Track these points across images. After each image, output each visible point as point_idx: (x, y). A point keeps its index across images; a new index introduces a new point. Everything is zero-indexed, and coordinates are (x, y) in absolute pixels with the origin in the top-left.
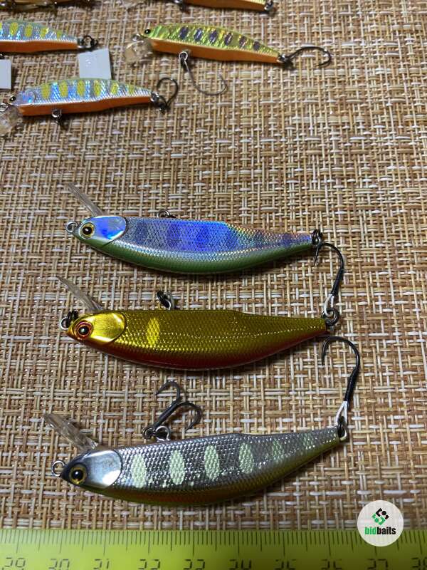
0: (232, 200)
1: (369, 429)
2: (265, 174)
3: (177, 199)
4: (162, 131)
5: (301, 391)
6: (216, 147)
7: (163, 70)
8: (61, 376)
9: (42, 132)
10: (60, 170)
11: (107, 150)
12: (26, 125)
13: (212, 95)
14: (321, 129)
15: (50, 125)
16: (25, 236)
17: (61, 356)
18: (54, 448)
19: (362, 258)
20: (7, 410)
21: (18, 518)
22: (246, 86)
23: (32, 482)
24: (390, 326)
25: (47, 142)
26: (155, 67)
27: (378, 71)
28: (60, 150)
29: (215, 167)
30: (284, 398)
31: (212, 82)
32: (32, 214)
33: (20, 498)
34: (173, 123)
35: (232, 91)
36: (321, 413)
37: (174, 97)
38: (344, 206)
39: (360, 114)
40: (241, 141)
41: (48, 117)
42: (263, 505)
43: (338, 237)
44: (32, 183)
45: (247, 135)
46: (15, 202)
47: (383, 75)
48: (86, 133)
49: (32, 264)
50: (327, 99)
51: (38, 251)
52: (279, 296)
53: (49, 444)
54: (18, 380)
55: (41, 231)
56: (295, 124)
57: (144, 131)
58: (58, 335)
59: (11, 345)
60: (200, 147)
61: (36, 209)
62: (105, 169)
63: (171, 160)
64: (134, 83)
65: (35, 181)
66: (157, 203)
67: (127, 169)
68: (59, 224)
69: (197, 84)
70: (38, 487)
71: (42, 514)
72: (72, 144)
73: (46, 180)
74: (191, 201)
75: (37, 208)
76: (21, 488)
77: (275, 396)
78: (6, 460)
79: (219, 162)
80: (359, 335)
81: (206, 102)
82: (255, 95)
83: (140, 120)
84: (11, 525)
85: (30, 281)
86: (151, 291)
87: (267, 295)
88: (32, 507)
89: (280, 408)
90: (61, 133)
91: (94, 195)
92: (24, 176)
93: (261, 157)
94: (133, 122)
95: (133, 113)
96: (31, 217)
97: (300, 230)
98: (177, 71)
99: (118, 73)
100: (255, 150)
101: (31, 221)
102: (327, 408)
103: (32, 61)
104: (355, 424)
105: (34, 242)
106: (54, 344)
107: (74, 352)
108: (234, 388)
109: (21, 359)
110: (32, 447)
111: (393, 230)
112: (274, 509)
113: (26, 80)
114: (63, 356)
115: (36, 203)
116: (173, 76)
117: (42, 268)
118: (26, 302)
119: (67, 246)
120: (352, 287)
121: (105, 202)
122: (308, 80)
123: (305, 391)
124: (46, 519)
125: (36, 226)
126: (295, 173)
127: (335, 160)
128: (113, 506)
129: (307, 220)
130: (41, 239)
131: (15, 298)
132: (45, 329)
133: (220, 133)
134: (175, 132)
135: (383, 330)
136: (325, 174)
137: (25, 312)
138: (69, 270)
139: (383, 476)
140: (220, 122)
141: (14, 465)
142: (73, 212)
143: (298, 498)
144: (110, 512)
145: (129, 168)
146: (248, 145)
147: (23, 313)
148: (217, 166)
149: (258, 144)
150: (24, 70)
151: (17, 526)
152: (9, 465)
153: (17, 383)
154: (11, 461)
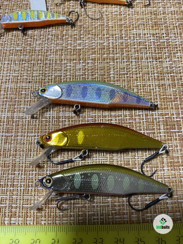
0: (106, 68)
1: (171, 173)
2: (121, 56)
3: (80, 68)
4: (72, 36)
5: (140, 157)
6: (98, 44)
7: (71, 7)
8: (28, 152)
9: (14, 36)
10: (23, 55)
11: (46, 45)
12: (6, 33)
13: (95, 19)
14: (146, 36)
15: (18, 33)
16: (8, 86)
17: (28, 142)
18: (26, 185)
19: (167, 96)
20: (3, 168)
21: (11, 217)
22: (111, 16)
23: (17, 201)
24: (179, 127)
25: (17, 41)
26: (67, 6)
27: (172, 9)
28: (23, 45)
29: (97, 53)
30: (133, 160)
31: (95, 13)
32: (11, 76)
33: (12, 208)
34: (77, 33)
35: (104, 18)
36: (150, 166)
37: (77, 20)
38: (157, 72)
39: (164, 29)
40: (109, 41)
41: (17, 29)
42: (124, 208)
43: (155, 86)
44: (10, 61)
45: (112, 39)
46: (2, 70)
47: (174, 11)
48: (35, 37)
49: (12, 100)
50: (149, 22)
51: (15, 93)
52: (129, 114)
53: (24, 184)
54: (8, 154)
55: (16, 84)
56: (134, 34)
57: (63, 36)
58: (26, 133)
59: (4, 138)
60: (90, 44)
61: (12, 73)
62: (45, 54)
63: (76, 50)
64: (58, 13)
65: (12, 60)
66: (70, 70)
67: (56, 54)
68: (24, 80)
69: (87, 14)
70: (20, 203)
71: (22, 215)
72: (29, 42)
73: (17, 59)
74: (87, 69)
75: (14, 73)
76: (12, 204)
77: (128, 159)
78: (4, 191)
79: (100, 51)
80: (166, 131)
81: (92, 23)
82: (115, 20)
83: (61, 31)
84: (8, 221)
85: (11, 107)
86: (69, 112)
87: (124, 113)
88: (18, 213)
89: (131, 165)
90: (23, 37)
91: (40, 66)
92: (6, 58)
93: (119, 49)
94: (58, 32)
95: (58, 27)
96: (11, 77)
97: (138, 83)
98: (78, 8)
99: (49, 8)
100: (116, 46)
101: (11, 79)
102: (152, 164)
103: (7, 2)
104: (165, 171)
105: (12, 89)
106: (24, 137)
107: (34, 140)
108: (109, 156)
109: (9, 144)
110: (16, 185)
111: (180, 83)
112: (129, 210)
113: (5, 11)
114: (29, 142)
115: (13, 71)
116: (76, 10)
117: (17, 101)
118: (10, 117)
119: (28, 91)
120: (162, 109)
121: (46, 70)
122: (140, 13)
123: (142, 157)
124: (25, 217)
125: (13, 81)
126: (135, 56)
127: (153, 50)
128: (56, 211)
129: (141, 78)
130: (16, 88)
131: (4, 116)
132: (20, 130)
133: (99, 37)
134: (78, 37)
135: (176, 129)
136: (149, 57)
137: (10, 122)
138: (30, 102)
139: (178, 194)
140: (99, 32)
141: (8, 193)
142: (31, 75)
143: (140, 205)
144: (54, 214)
145: (57, 53)
146: (113, 43)
147: (9, 122)
148: (99, 53)
149: (117, 43)
150: (3, 6)
151: (11, 221)
152: (5, 193)
153: (8, 156)
154: (6, 191)
